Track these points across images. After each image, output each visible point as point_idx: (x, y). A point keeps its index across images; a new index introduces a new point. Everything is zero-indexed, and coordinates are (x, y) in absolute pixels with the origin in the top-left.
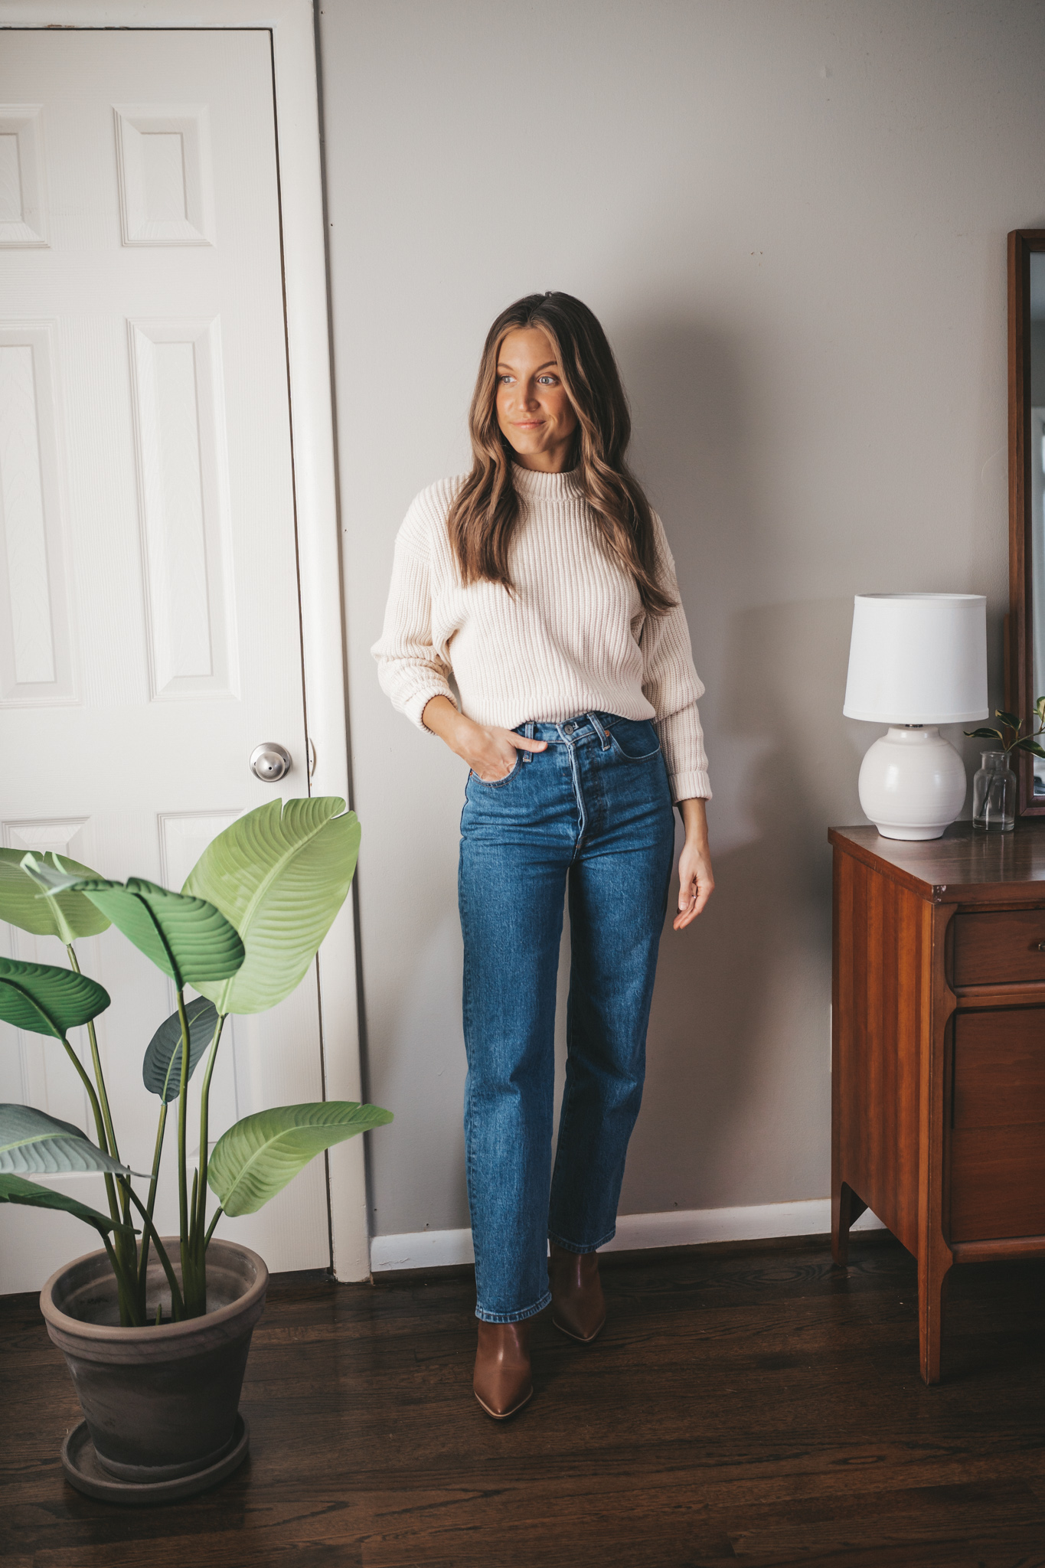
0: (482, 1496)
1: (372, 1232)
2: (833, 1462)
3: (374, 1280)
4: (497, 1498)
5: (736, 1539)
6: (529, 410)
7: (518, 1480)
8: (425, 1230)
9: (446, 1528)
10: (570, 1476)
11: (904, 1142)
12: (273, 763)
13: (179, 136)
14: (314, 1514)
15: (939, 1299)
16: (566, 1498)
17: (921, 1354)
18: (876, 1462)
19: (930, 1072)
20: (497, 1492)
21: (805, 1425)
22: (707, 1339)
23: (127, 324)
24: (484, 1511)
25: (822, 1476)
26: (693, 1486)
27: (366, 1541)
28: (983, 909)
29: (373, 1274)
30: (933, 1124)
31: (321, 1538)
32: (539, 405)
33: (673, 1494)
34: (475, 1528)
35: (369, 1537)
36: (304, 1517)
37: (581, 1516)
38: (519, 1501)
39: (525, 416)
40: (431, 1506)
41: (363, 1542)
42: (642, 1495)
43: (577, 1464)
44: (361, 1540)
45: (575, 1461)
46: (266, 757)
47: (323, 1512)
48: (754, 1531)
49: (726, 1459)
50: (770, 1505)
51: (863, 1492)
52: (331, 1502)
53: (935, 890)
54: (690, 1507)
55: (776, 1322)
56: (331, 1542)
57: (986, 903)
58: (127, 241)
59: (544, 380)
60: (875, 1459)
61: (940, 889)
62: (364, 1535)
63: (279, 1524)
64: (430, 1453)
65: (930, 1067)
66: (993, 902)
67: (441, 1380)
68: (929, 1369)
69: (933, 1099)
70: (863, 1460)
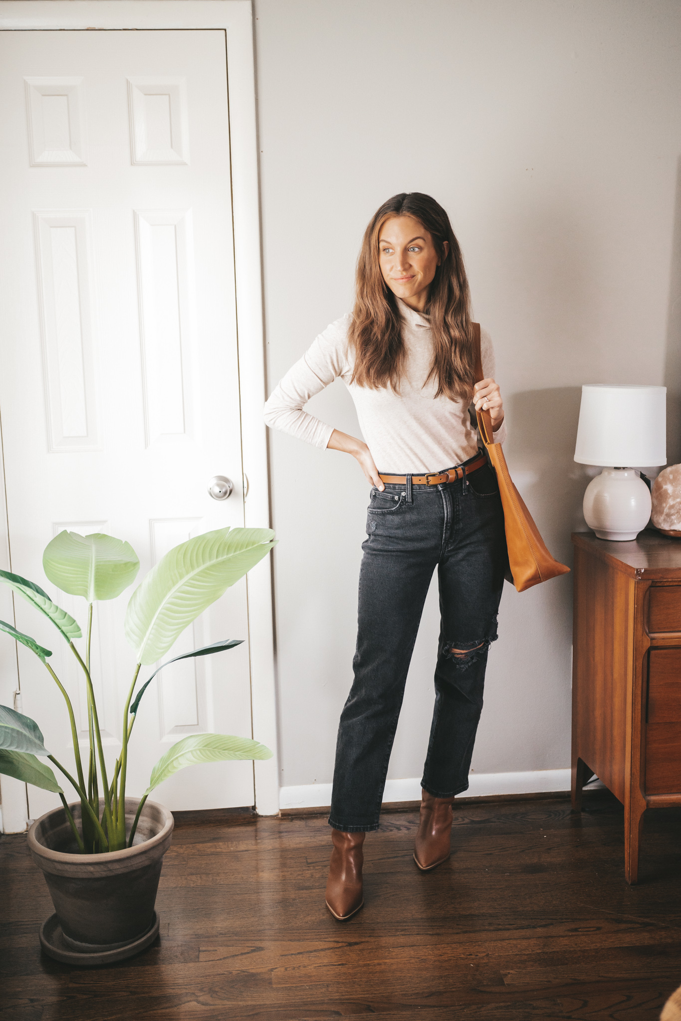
0: (347, 946)
1: (281, 784)
2: (569, 930)
3: (282, 814)
4: (356, 947)
5: (506, 975)
6: (405, 270)
7: (370, 936)
8: (314, 783)
9: (324, 964)
10: (403, 935)
11: (616, 732)
12: (222, 489)
13: (168, 96)
14: (242, 954)
15: (638, 830)
16: (399, 948)
17: (626, 866)
18: (596, 930)
19: (633, 686)
20: (356, 944)
21: (551, 908)
22: (491, 854)
23: (135, 214)
24: (348, 955)
25: (561, 939)
26: (480, 943)
27: (275, 971)
28: (668, 584)
29: (281, 810)
30: (635, 719)
31: (246, 968)
32: (411, 266)
33: (467, 947)
34: (342, 964)
35: (276, 968)
36: (236, 955)
37: (408, 959)
38: (370, 949)
39: (402, 274)
40: (315, 951)
41: (273, 971)
42: (447, 947)
43: (407, 927)
44: (272, 970)
45: (405, 926)
46: (218, 485)
47: (248, 953)
48: (517, 970)
49: (500, 927)
50: (527, 955)
51: (587, 948)
52: (254, 947)
53: (637, 571)
54: (477, 955)
55: (535, 845)
56: (253, 971)
57: (670, 580)
58: (135, 162)
59: (412, 250)
60: (595, 929)
61: (640, 571)
62: (273, 967)
63: (221, 959)
64: (316, 919)
65: (633, 683)
66: (674, 580)
67: (323, 875)
68: (630, 874)
69: (635, 704)
70: (587, 929)
